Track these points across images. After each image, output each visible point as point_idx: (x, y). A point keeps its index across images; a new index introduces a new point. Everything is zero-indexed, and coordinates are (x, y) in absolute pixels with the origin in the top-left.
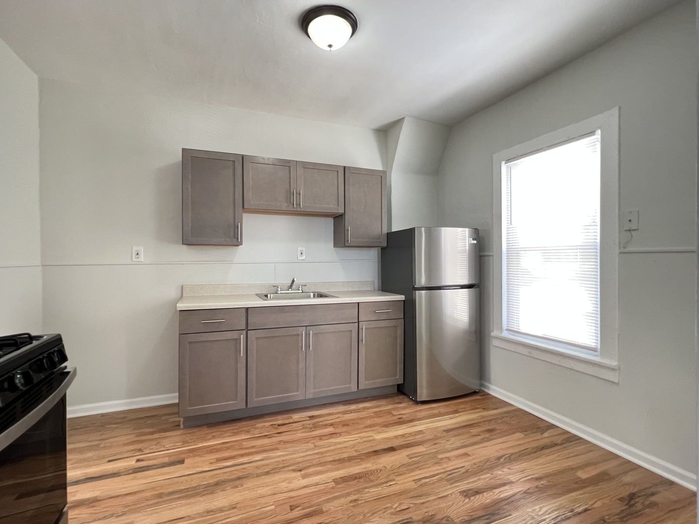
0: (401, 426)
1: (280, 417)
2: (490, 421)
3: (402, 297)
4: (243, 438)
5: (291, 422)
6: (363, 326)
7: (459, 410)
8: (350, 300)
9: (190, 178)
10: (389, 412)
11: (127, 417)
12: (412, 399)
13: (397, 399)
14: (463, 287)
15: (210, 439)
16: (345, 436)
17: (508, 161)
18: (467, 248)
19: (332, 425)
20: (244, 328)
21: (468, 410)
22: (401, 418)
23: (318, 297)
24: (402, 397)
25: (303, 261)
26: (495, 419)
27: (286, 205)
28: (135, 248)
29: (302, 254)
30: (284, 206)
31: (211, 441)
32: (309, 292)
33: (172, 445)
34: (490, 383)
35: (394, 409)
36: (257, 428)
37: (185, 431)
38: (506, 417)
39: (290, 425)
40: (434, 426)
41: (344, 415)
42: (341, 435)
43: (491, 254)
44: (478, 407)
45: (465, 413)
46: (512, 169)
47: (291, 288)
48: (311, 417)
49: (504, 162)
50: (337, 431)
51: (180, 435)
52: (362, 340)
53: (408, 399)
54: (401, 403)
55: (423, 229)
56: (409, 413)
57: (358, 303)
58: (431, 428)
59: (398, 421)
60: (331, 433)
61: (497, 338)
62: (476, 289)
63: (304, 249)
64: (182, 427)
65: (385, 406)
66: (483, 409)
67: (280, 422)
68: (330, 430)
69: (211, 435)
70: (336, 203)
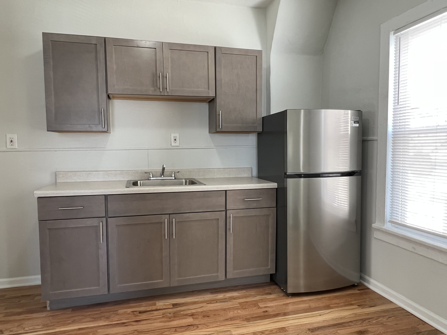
0: (264, 321)
1: (144, 303)
2: (363, 320)
3: (274, 185)
4: (101, 324)
5: (153, 309)
6: (231, 214)
7: (331, 306)
8: (217, 188)
9: (52, 64)
10: (255, 304)
11: (5, 295)
12: (283, 290)
13: (267, 289)
14: (344, 174)
15: (69, 324)
16: (201, 329)
17: (397, 30)
18: (349, 132)
19: (192, 315)
20: (104, 215)
21: (342, 306)
22: (266, 311)
23: (189, 184)
24: (273, 287)
25: (177, 148)
26: (370, 319)
27: (152, 89)
28: (9, 136)
29: (175, 140)
30: (151, 91)
31: (70, 326)
32: (182, 179)
33: (31, 328)
34: (370, 276)
35: (262, 300)
36: (118, 314)
37: (49, 314)
38: (383, 316)
39: (151, 312)
40: (299, 324)
41: (208, 305)
42: (198, 327)
43: (375, 138)
44: (353, 303)
45: (336, 309)
46: (401, 39)
47: (163, 175)
48: (175, 305)
49: (392, 32)
50: (197, 322)
51: (43, 317)
52: (230, 229)
53: (280, 290)
54: (270, 294)
55: (302, 111)
56: (276, 306)
57: (226, 191)
58: (295, 326)
59: (262, 314)
60: (189, 324)
61: (379, 230)
62: (358, 177)
63: (177, 135)
64: (48, 308)
65: (253, 296)
66: (358, 306)
67: (142, 309)
68: (190, 320)
69: (72, 319)
70: (206, 86)
